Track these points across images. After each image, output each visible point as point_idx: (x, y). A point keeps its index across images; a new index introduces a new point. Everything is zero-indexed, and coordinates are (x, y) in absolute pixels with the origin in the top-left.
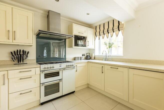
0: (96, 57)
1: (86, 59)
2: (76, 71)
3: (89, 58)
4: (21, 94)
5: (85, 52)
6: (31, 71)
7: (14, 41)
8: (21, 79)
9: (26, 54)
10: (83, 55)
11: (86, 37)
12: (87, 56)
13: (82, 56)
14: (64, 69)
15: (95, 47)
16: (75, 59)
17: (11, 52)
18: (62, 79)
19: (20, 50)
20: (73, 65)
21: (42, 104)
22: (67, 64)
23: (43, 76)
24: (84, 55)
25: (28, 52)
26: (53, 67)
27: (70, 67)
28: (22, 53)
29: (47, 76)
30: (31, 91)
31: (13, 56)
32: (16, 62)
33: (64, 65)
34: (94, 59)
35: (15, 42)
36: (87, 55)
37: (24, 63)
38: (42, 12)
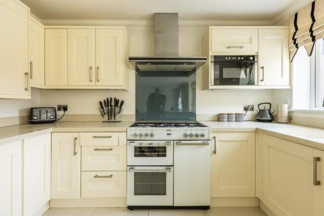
0: (295, 115)
1: (259, 121)
2: (215, 152)
3: (269, 117)
4: (96, 176)
5: (253, 101)
6: (110, 137)
7: (98, 84)
8: (96, 149)
9: (119, 105)
10: (246, 109)
11: (253, 57)
12: (261, 112)
13: (242, 111)
14: (179, 142)
15: (291, 84)
16: (219, 118)
17: (101, 103)
18: (172, 165)
19: (111, 98)
20: (203, 135)
22: (186, 130)
24: (252, 109)
25: (122, 102)
26: (152, 135)
27: (194, 138)
28: (113, 104)
29: (141, 152)
30: (111, 176)
31: (102, 107)
32: (106, 118)
33: (177, 133)
34: (290, 120)
35: (99, 86)
36: (262, 107)
37: (116, 120)
38: (144, 23)
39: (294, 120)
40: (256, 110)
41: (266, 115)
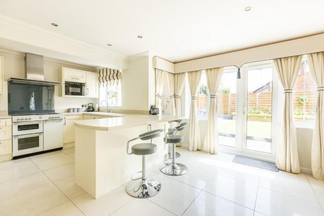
0: (100, 108)
1: (88, 111)
2: (65, 124)
3: (92, 110)
5: (86, 103)
10: (83, 106)
11: (84, 84)
12: (89, 108)
13: (81, 107)
14: (46, 121)
15: (99, 96)
16: (68, 111)
18: (42, 132)
20: (59, 118)
21: (15, 158)
23: (15, 128)
24: (86, 106)
26: (30, 119)
27: (54, 119)
33: (45, 117)
34: (99, 110)
36: (89, 105)
39: (100, 110)
40: (87, 107)
41: (91, 109)
